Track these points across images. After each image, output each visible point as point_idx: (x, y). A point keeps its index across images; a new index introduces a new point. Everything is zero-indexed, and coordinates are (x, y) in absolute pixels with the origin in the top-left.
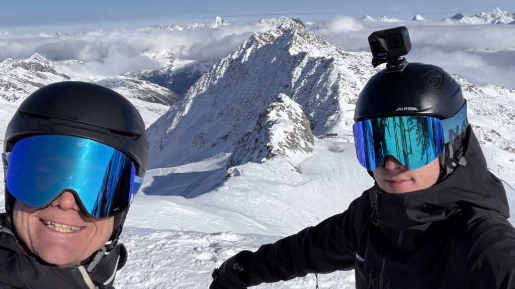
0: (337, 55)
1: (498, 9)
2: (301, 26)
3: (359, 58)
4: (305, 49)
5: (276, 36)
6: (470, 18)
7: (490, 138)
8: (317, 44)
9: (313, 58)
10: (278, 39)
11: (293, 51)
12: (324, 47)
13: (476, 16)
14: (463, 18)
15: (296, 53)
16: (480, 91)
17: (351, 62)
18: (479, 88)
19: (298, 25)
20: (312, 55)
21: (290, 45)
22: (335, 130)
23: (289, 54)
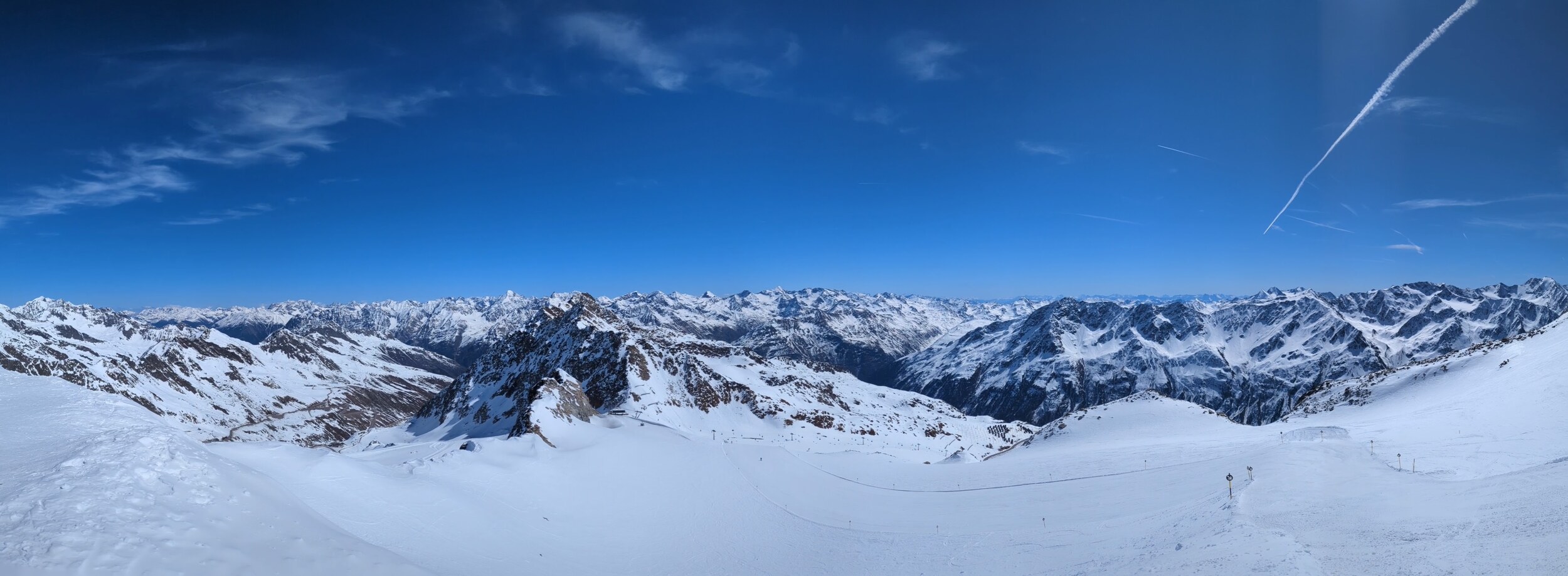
0: (628, 330)
1: (779, 287)
2: (591, 300)
3: (650, 332)
4: (594, 323)
5: (565, 309)
6: (756, 295)
7: (780, 407)
8: (608, 319)
9: (601, 332)
10: (567, 312)
11: (581, 325)
12: (615, 321)
13: (761, 293)
14: (750, 295)
15: (584, 327)
16: (769, 362)
17: (643, 336)
18: (768, 360)
19: (588, 299)
20: (600, 329)
21: (579, 320)
22: (623, 407)
23: (577, 328)
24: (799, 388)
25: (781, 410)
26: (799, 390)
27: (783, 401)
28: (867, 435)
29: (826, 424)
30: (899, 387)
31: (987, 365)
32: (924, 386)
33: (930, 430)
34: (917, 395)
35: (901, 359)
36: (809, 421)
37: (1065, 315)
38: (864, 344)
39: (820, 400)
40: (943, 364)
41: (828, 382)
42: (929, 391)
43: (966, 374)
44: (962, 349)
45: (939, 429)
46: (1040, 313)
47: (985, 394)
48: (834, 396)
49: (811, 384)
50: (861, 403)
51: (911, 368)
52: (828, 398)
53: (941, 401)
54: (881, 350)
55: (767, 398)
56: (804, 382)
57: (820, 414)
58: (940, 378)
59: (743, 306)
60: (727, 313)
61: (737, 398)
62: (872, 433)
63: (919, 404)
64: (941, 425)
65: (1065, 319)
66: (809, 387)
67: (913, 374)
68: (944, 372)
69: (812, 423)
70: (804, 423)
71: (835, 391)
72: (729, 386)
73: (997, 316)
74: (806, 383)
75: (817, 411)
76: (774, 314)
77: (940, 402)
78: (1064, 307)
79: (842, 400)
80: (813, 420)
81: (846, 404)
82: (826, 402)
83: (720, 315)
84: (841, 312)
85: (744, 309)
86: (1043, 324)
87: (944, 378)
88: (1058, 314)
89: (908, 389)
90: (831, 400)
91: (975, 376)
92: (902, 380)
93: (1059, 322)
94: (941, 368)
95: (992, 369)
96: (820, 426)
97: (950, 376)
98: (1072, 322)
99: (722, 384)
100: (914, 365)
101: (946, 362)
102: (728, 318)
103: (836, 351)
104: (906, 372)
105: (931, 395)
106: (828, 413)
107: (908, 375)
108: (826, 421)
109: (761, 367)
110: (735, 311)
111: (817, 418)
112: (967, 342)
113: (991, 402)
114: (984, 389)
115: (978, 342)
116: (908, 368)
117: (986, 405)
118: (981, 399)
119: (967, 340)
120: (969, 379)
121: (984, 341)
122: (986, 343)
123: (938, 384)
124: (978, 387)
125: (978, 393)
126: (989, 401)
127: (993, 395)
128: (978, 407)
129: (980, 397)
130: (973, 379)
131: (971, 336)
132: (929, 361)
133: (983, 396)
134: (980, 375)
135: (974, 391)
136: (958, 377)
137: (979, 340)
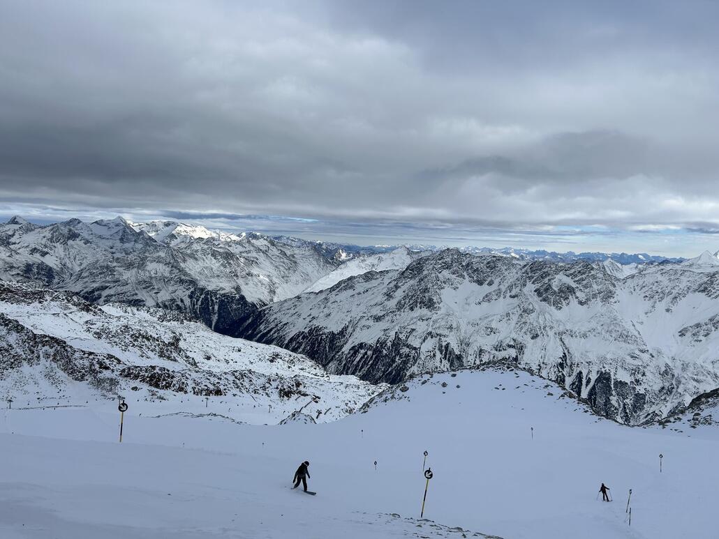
24: (135, 340)
25: (107, 368)
26: (136, 343)
27: (110, 357)
28: (212, 397)
29: (164, 383)
30: (259, 341)
31: (358, 318)
32: (288, 339)
33: (284, 389)
34: (279, 350)
35: (264, 308)
36: (143, 380)
37: (447, 268)
38: (224, 289)
39: (161, 355)
40: (310, 315)
41: (174, 333)
42: (293, 345)
43: (335, 328)
44: (332, 300)
45: (295, 389)
46: (419, 263)
47: (355, 350)
48: (179, 350)
49: (151, 336)
50: (213, 358)
51: (276, 319)
52: (171, 352)
53: (304, 356)
54: (242, 298)
55: (91, 354)
56: (142, 332)
57: (157, 370)
58: (307, 331)
59: (69, 238)
60: (45, 246)
61: (47, 355)
62: (218, 392)
63: (279, 360)
64: (298, 385)
65: (446, 273)
66: (148, 340)
67: (277, 325)
68: (311, 323)
69: (147, 382)
70: (137, 383)
71: (182, 344)
72: (36, 341)
73: (373, 265)
74: (144, 334)
75: (153, 368)
76: (113, 250)
77: (302, 358)
78: (448, 260)
79: (189, 354)
80: (148, 379)
81: (193, 359)
82: (169, 358)
83: (35, 249)
84: (197, 251)
85: (70, 242)
86: (422, 276)
87: (311, 332)
88: (440, 266)
89: (268, 342)
90: (174, 355)
91: (346, 328)
92: (265, 331)
93: (439, 275)
94: (309, 319)
95: (363, 322)
96: (157, 386)
97: (318, 329)
98: (454, 276)
100: (279, 314)
101: (314, 313)
102: (47, 253)
103: (191, 297)
104: (269, 323)
105: (294, 350)
106: (168, 371)
107: (272, 325)
108: (164, 380)
109: (88, 316)
110: (58, 245)
111: (152, 377)
112: (338, 291)
113: (360, 361)
114: (353, 345)
115: (350, 292)
116: (272, 318)
117: (355, 363)
118: (349, 356)
119: (338, 289)
120: (338, 334)
121: (357, 291)
122: (359, 294)
123: (303, 338)
124: (347, 342)
125: (346, 349)
126: (358, 359)
127: (362, 351)
128: (345, 364)
129: (349, 353)
130: (342, 333)
131: (343, 285)
132: (296, 310)
133: (352, 352)
134: (350, 330)
135: (342, 347)
136: (326, 331)
137: (352, 290)
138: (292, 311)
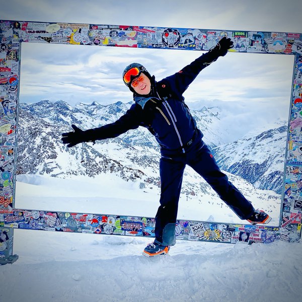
25: (138, 177)
27: (139, 171)
28: (190, 196)
31: (274, 156)
32: (229, 166)
40: (243, 153)
43: (260, 161)
44: (257, 144)
53: (240, 177)
55: (130, 169)
56: (153, 160)
58: (241, 162)
59: (117, 112)
60: (107, 116)
62: (193, 194)
67: (222, 158)
68: (244, 158)
70: (152, 185)
72: (108, 162)
83: (103, 117)
87: (244, 163)
91: (266, 162)
94: (243, 155)
95: (278, 158)
97: (248, 161)
99: (103, 160)
100: (223, 152)
101: (246, 152)
102: (108, 119)
107: (220, 158)
112: (262, 139)
113: (275, 182)
114: (271, 172)
115: (269, 139)
116: (220, 154)
117: (272, 183)
118: (268, 178)
119: (261, 138)
120: (261, 165)
121: (274, 139)
122: (276, 140)
123: (239, 167)
124: (267, 170)
125: (266, 174)
126: (274, 181)
127: (277, 176)
128: (266, 184)
129: (268, 177)
130: (264, 164)
131: (265, 135)
132: (234, 150)
133: (270, 176)
134: (269, 163)
135: (263, 173)
136: (253, 163)
137: (270, 138)
138: (232, 150)
